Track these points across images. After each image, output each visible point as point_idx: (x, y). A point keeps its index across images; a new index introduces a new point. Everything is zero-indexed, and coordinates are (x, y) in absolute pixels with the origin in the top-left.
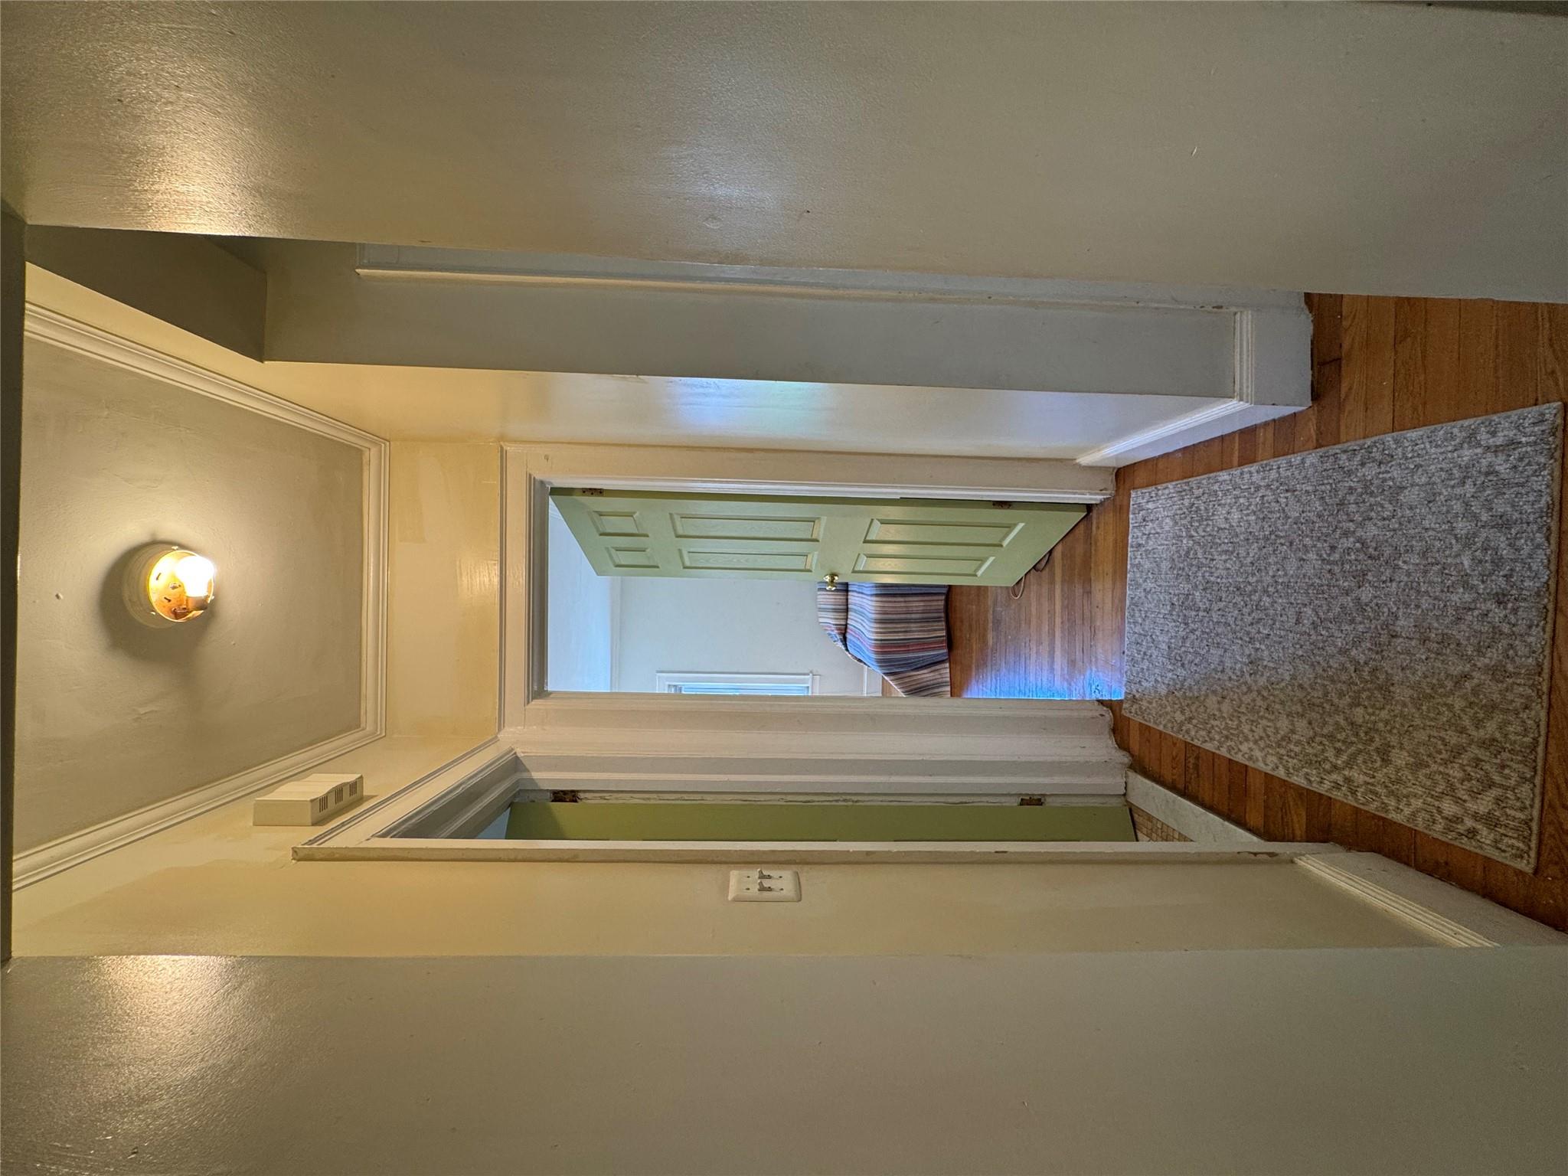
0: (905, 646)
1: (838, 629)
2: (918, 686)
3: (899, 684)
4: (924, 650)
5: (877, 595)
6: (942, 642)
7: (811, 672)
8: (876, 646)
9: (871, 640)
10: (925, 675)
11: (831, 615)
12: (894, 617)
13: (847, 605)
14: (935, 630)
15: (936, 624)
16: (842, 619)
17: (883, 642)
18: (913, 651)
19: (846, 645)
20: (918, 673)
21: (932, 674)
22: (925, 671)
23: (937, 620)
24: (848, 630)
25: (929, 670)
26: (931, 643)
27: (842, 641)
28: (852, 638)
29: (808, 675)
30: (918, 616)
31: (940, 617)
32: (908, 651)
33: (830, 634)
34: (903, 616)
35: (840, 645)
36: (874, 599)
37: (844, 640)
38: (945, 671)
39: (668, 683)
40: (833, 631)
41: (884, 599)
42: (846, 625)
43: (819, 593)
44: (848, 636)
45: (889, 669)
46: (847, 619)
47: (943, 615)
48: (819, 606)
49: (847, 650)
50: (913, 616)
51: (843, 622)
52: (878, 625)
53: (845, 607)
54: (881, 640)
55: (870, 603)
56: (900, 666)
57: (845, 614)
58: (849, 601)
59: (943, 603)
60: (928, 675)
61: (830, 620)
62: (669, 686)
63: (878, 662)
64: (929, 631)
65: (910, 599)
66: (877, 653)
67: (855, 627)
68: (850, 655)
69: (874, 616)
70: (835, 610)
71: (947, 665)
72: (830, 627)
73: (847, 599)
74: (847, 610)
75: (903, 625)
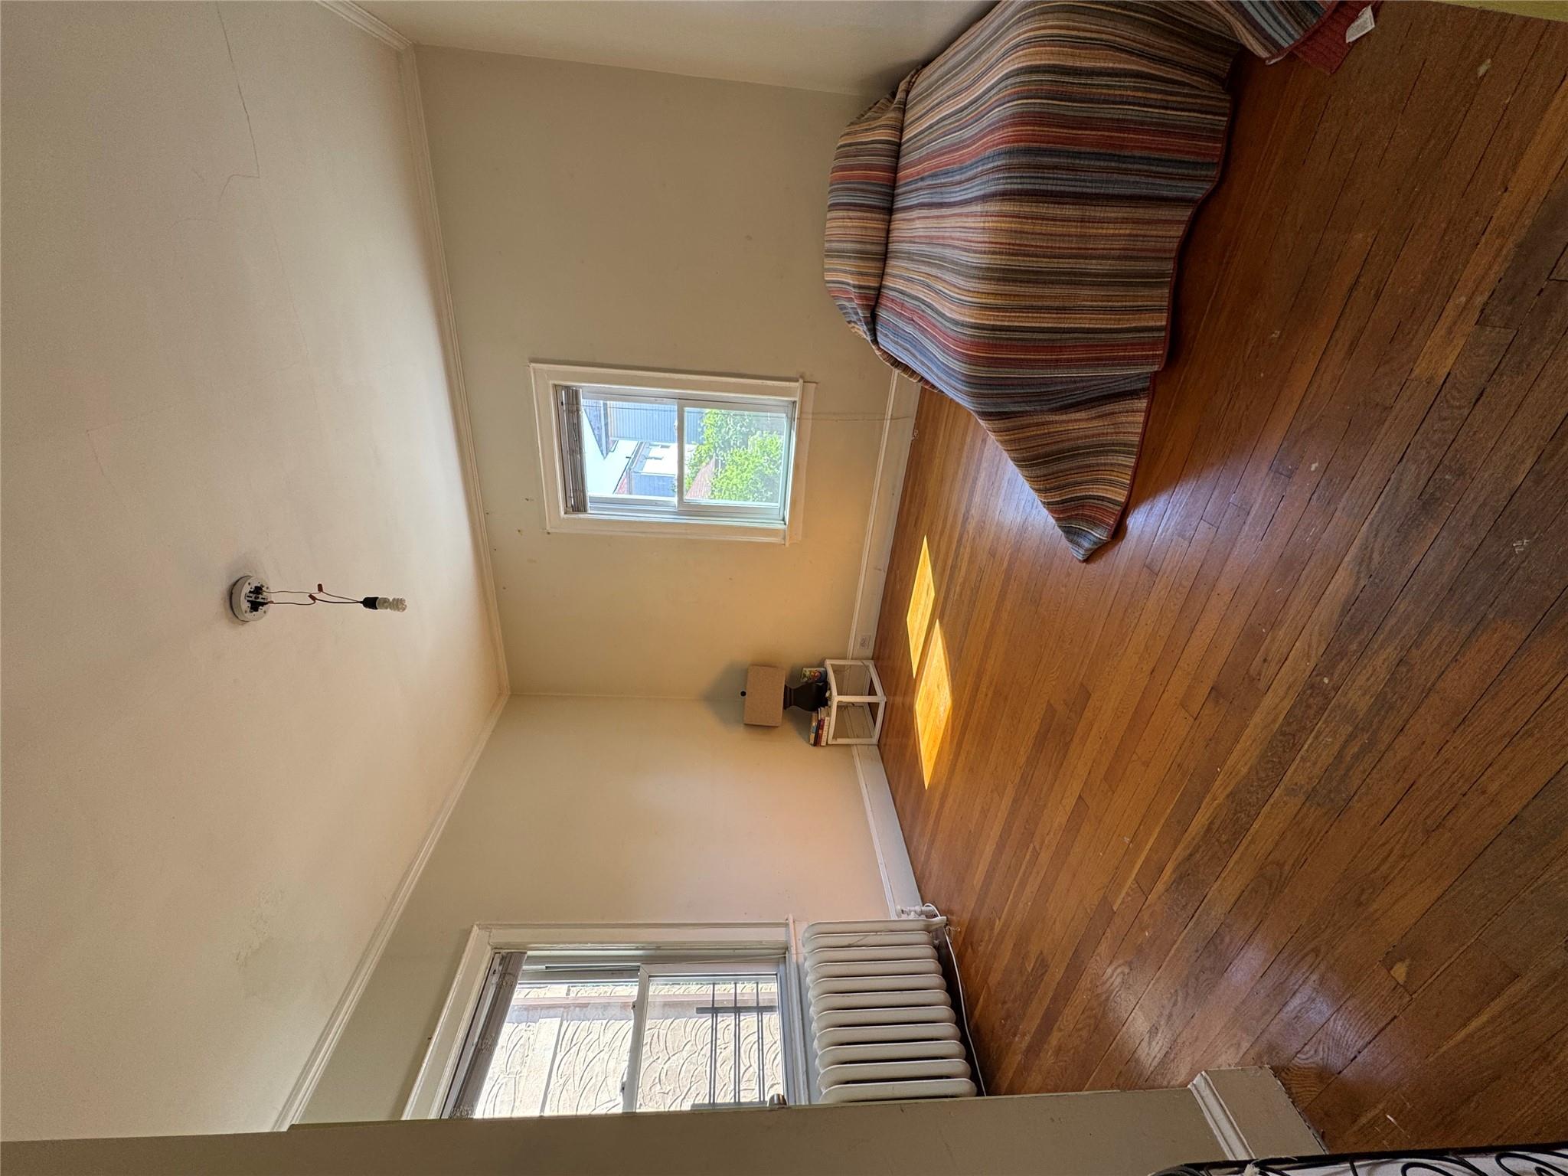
0: (1052, 349)
1: (862, 297)
2: (1054, 448)
3: (1010, 441)
4: (1098, 362)
5: (1005, 195)
6: (1153, 345)
7: (802, 377)
8: (976, 345)
9: (956, 323)
10: (1080, 424)
11: (850, 265)
12: (1043, 264)
13: (887, 244)
14: (1139, 310)
15: (1146, 292)
16: (874, 275)
17: (998, 334)
18: (1070, 363)
19: (873, 332)
20: (1064, 417)
21: (1095, 423)
22: (1083, 415)
23: (1146, 280)
24: (883, 301)
25: (1093, 413)
26: (1125, 346)
27: (867, 324)
28: (893, 319)
29: (797, 381)
30: (1105, 266)
31: (1162, 275)
32: (1056, 363)
33: (842, 307)
34: (1065, 264)
35: (862, 330)
36: (993, 207)
37: (872, 322)
38: (1132, 418)
39: (551, 382)
40: (850, 300)
41: (1027, 208)
42: (879, 289)
43: (829, 215)
44: (883, 314)
45: (995, 405)
46: (882, 275)
47: (1169, 267)
48: (827, 245)
49: (875, 341)
50: (1093, 265)
51: (873, 283)
52: (991, 287)
53: (879, 248)
54: (994, 328)
55: (970, 222)
56: (1027, 398)
57: (879, 264)
58: (894, 234)
59: (1178, 231)
60: (1083, 425)
61: (845, 275)
62: (555, 386)
63: (970, 384)
64: (1125, 310)
65: (1098, 212)
66: (972, 360)
67: (901, 292)
68: (878, 353)
69: (985, 260)
70: (862, 255)
71: (1143, 404)
72: (847, 292)
73: (888, 231)
74: (884, 257)
75: (1057, 291)
